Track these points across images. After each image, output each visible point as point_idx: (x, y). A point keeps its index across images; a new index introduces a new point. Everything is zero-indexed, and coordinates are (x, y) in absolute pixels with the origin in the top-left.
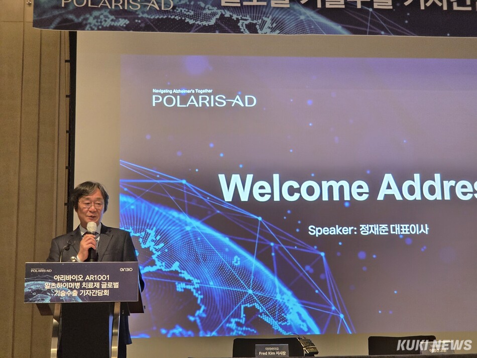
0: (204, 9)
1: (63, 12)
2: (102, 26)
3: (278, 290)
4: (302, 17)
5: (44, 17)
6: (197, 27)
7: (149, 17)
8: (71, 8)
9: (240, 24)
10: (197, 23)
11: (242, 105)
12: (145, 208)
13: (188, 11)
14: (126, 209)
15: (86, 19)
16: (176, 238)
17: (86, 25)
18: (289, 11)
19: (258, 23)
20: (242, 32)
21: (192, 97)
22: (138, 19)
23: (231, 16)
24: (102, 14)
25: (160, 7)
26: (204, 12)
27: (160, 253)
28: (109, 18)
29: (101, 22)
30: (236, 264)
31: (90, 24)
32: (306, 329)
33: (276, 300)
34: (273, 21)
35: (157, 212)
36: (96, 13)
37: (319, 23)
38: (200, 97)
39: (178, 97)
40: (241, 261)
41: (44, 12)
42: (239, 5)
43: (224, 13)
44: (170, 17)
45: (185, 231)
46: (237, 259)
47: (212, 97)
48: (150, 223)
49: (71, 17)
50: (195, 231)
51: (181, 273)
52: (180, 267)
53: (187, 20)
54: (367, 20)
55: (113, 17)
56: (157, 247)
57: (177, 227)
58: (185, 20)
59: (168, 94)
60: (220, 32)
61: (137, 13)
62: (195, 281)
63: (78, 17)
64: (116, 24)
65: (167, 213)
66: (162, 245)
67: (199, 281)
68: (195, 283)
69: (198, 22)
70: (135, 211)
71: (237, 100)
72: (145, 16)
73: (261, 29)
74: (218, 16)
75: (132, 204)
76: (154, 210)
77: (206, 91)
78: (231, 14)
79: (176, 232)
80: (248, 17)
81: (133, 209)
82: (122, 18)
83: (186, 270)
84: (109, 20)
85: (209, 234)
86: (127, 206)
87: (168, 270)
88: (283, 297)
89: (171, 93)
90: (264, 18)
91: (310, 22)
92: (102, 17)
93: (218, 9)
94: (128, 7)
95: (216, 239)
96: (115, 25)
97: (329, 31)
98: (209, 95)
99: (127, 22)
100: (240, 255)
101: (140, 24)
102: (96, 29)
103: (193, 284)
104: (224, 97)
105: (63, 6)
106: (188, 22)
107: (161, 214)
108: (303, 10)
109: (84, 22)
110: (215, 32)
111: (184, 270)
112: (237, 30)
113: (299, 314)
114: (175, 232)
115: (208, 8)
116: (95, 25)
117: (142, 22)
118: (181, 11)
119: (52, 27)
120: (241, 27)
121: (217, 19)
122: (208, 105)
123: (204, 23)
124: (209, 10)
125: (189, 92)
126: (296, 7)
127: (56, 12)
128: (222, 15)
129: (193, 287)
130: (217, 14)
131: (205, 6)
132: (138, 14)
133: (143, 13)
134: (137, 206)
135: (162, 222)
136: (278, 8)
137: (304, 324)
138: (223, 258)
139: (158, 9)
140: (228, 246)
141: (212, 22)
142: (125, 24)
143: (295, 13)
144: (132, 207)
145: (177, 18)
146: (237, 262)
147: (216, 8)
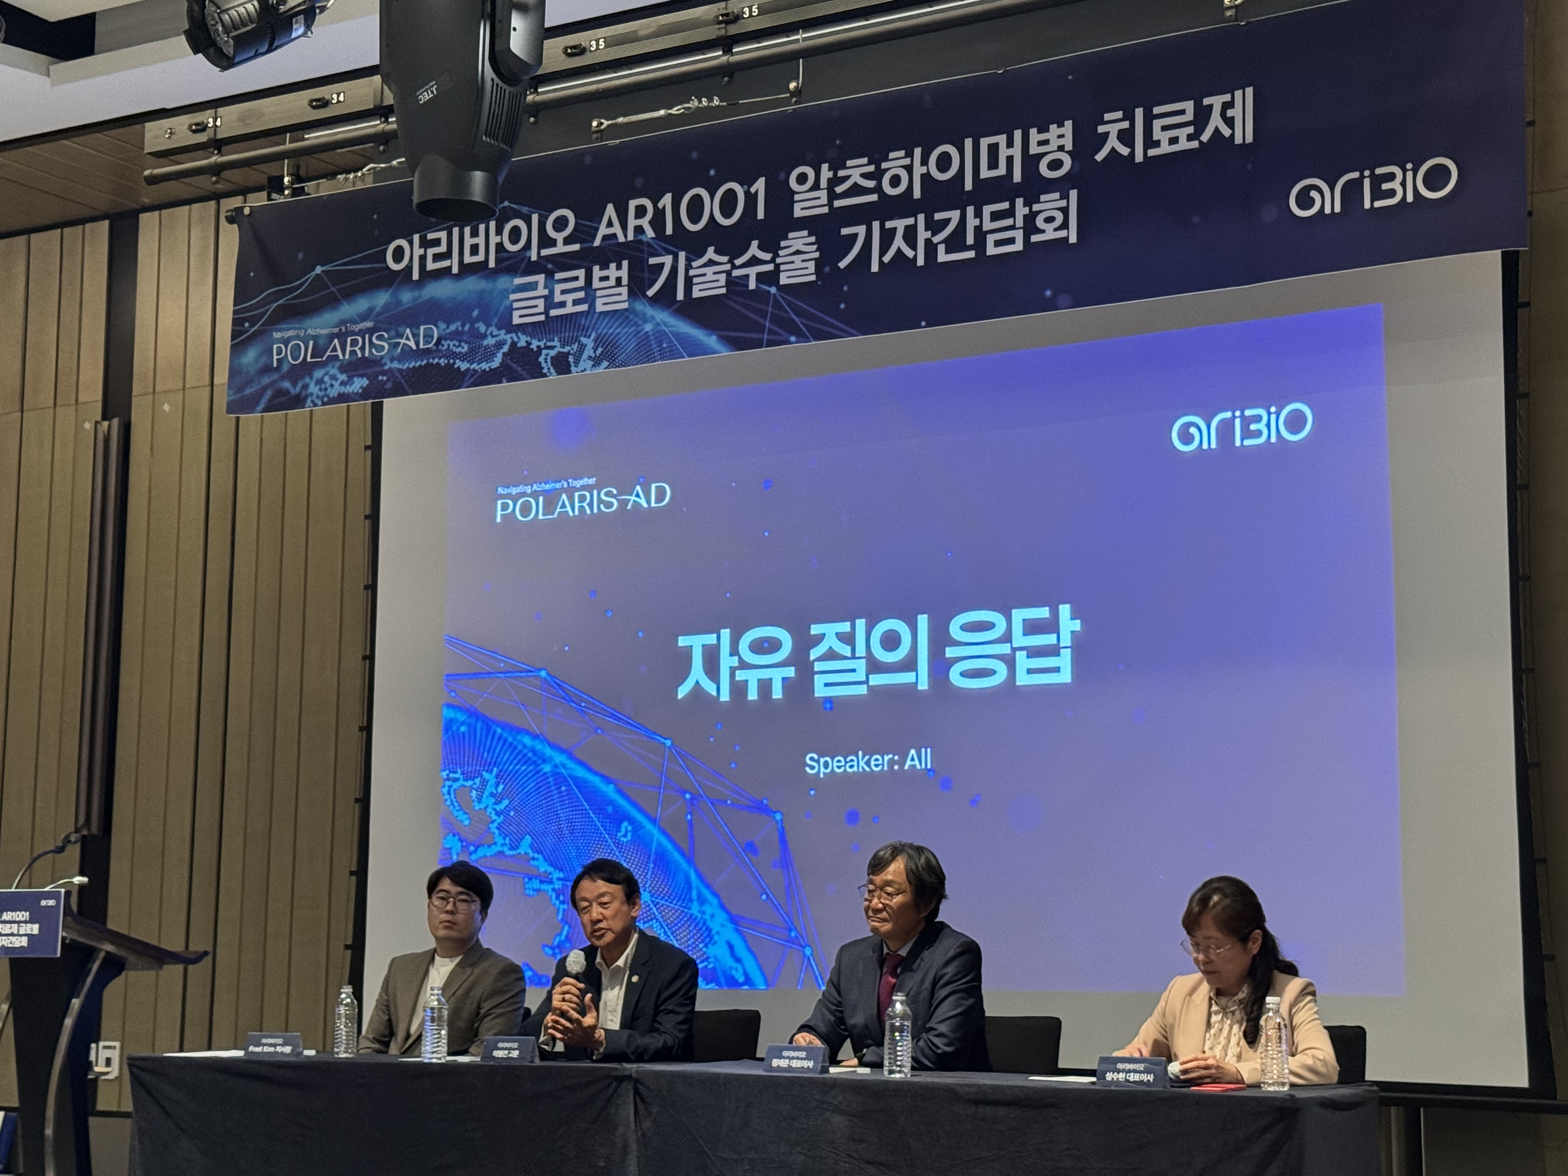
0: (484, 336)
1: (275, 376)
2: (328, 396)
3: (694, 894)
4: (648, 327)
5: (248, 391)
6: (473, 375)
7: (400, 367)
8: (285, 368)
9: (541, 359)
10: (472, 367)
11: (645, 505)
12: (482, 729)
13: (460, 346)
14: (453, 734)
15: (305, 387)
16: (528, 788)
17: (306, 398)
18: (627, 317)
19: (572, 352)
20: (545, 375)
21: (564, 496)
22: (383, 373)
23: (529, 343)
24: (327, 373)
25: (417, 344)
26: (485, 343)
27: (500, 820)
28: (336, 379)
29: (326, 389)
30: (625, 840)
31: (311, 394)
32: (741, 979)
33: (691, 915)
34: (597, 342)
35: (501, 736)
36: (318, 374)
37: (678, 336)
38: (577, 494)
39: (541, 499)
40: (634, 831)
41: (249, 382)
42: (542, 318)
43: (516, 339)
44: (431, 361)
45: (541, 774)
46: (626, 828)
47: (595, 492)
48: (489, 760)
49: (287, 385)
50: (558, 773)
51: (533, 859)
52: (531, 846)
53: (458, 363)
54: (764, 315)
55: (343, 377)
56: (498, 808)
57: (528, 767)
58: (454, 363)
59: (524, 494)
60: (509, 381)
61: (383, 362)
62: (557, 874)
63: (294, 384)
64: (349, 389)
65: (514, 739)
66: (506, 802)
67: (561, 875)
68: (555, 880)
69: (475, 366)
70: (467, 734)
71: (638, 495)
72: (396, 365)
73: (577, 364)
74: (506, 349)
75: (463, 723)
76: (495, 732)
77: (586, 481)
78: (529, 339)
79: (530, 775)
80: (556, 343)
81: (464, 733)
82: (358, 376)
83: (542, 854)
84: (336, 384)
85: (581, 778)
86: (454, 728)
87: (514, 852)
88: (703, 908)
89: (529, 491)
90: (584, 340)
91: (660, 336)
92: (326, 379)
93: (508, 333)
94: (370, 351)
95: (593, 787)
96: (346, 391)
97: (695, 349)
98: (589, 488)
99: (365, 382)
100: (632, 821)
101: (385, 382)
102: (320, 403)
103: (551, 882)
104: (615, 492)
105: (275, 365)
106: (459, 368)
107: (506, 740)
108: (650, 311)
109: (304, 393)
110: (500, 382)
111: (538, 853)
112: (537, 372)
113: (731, 947)
114: (526, 775)
115: (491, 334)
116: (318, 397)
117: (388, 380)
118: (449, 345)
119: (259, 408)
120: (544, 365)
121: (504, 353)
122: (588, 512)
123: (485, 366)
124: (493, 337)
125: (558, 486)
126: (640, 306)
127: (266, 380)
128: (514, 344)
129: (552, 886)
130: (506, 343)
131: (486, 331)
132: (385, 364)
133: (392, 360)
134: (469, 726)
135: (506, 756)
136: (608, 312)
137: (739, 966)
138: (602, 826)
139: (414, 347)
140: (611, 802)
141: (496, 362)
142: (361, 387)
143: (636, 319)
144: (463, 729)
145: (443, 362)
146: (625, 836)
147: (504, 331)
